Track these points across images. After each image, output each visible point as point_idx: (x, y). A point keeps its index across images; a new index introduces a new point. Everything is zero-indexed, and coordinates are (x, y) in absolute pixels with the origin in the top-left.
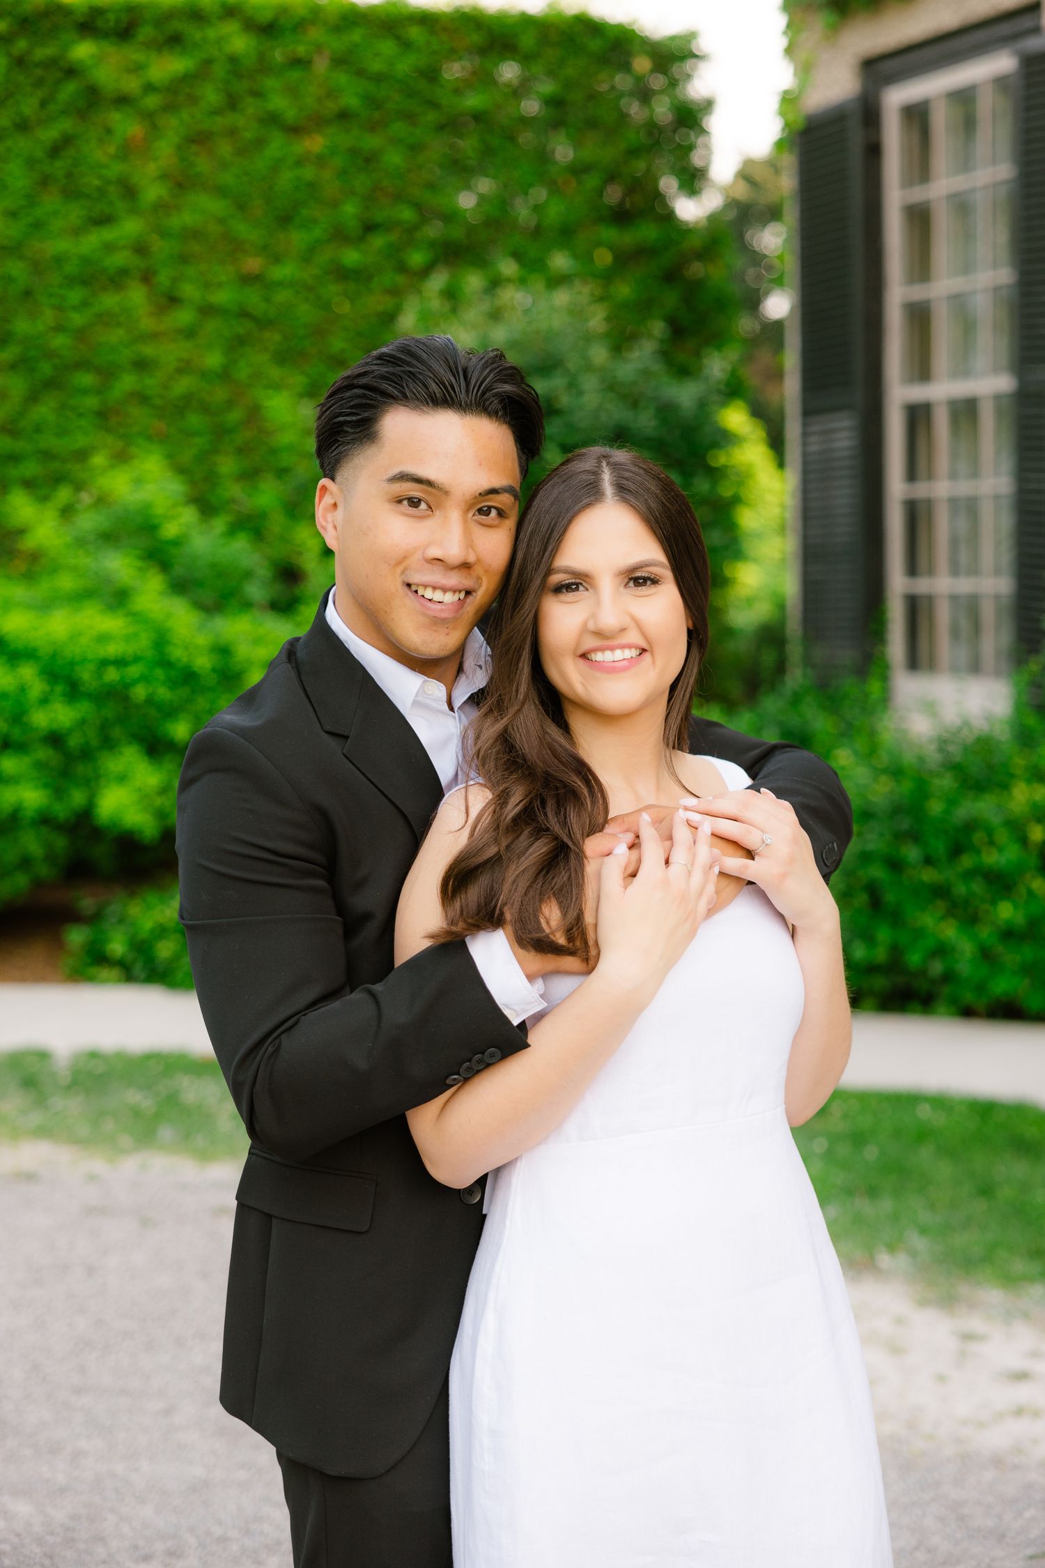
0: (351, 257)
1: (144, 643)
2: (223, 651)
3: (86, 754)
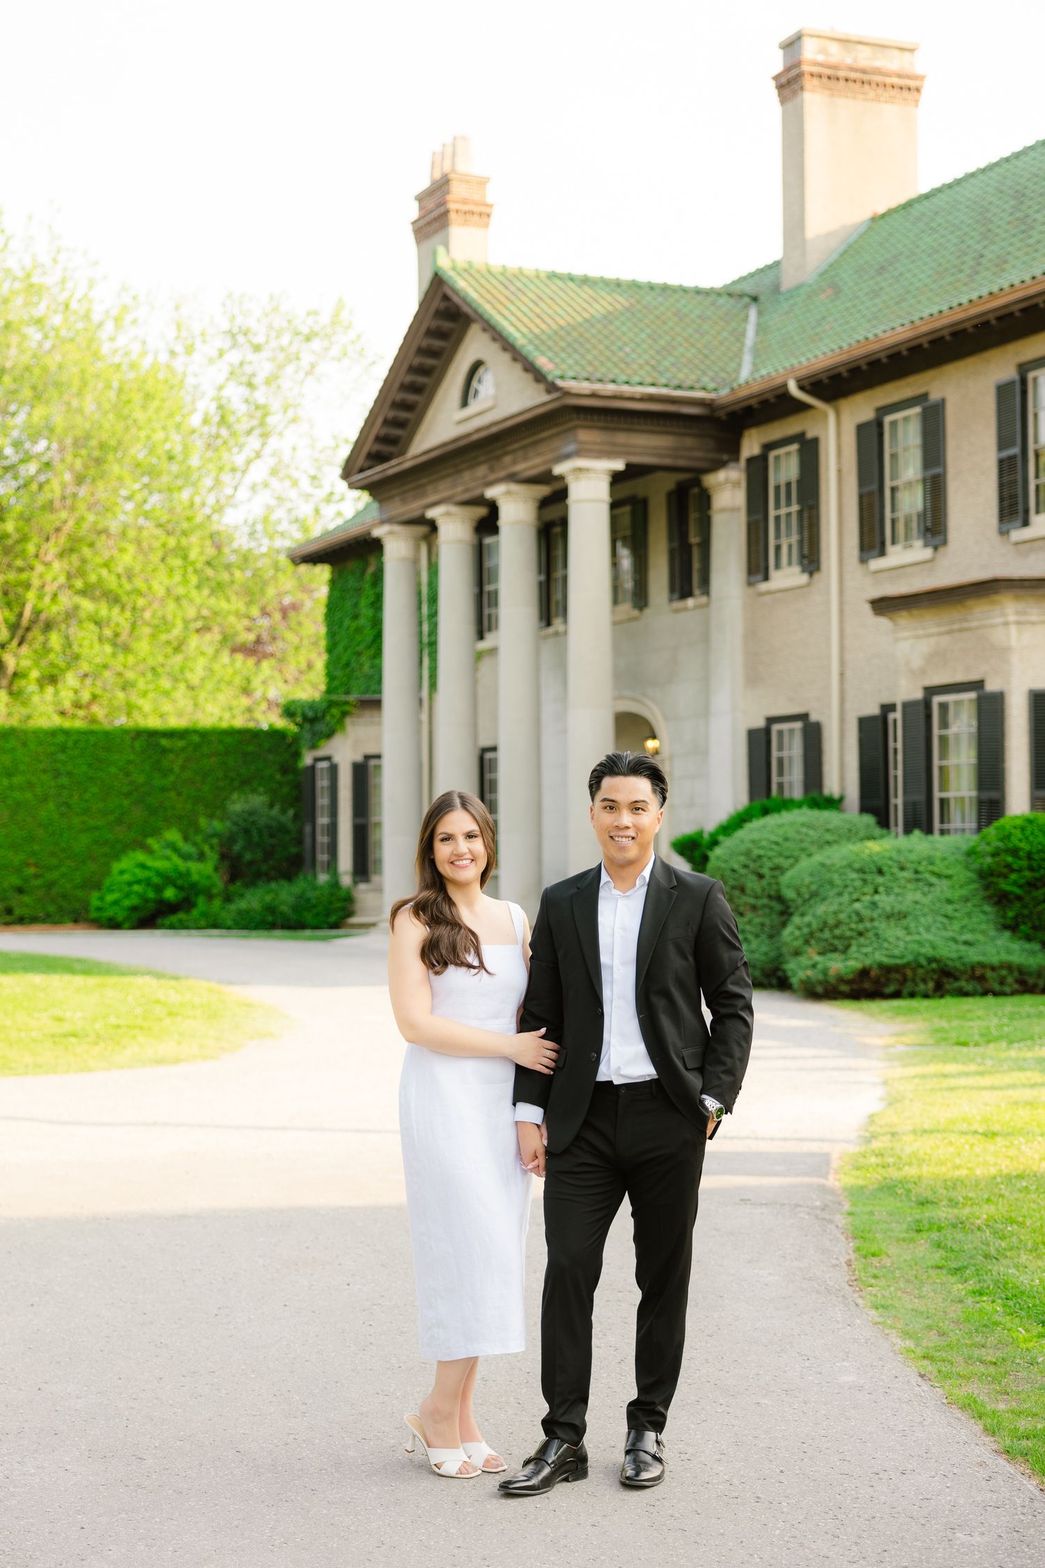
0: (220, 785)
1: (173, 867)
2: (189, 868)
3: (162, 887)
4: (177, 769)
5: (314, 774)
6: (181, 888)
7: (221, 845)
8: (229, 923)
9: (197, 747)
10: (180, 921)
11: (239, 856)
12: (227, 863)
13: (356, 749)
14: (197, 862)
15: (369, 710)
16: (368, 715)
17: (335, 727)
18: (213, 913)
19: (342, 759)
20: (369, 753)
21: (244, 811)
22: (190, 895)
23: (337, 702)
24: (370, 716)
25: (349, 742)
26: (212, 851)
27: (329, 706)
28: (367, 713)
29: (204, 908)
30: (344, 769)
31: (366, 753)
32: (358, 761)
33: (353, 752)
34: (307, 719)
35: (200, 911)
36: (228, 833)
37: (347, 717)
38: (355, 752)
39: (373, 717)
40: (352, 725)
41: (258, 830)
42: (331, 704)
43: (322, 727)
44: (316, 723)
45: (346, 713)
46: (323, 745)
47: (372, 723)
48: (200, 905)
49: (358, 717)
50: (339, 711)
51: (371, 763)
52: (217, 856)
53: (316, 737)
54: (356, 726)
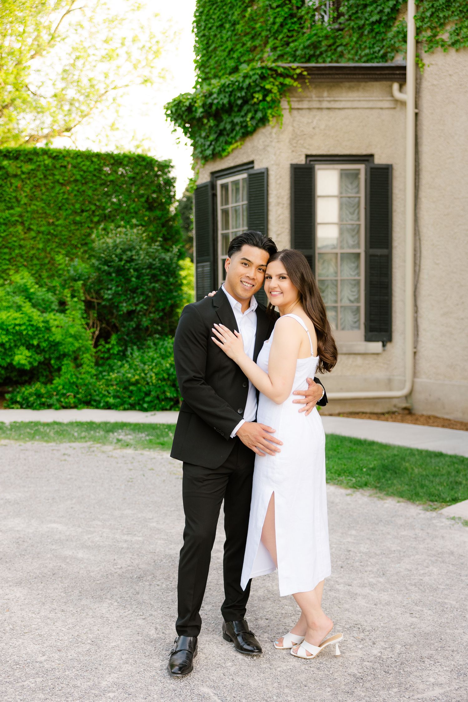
0: (78, 219)
1: (25, 320)
2: (47, 322)
3: (11, 348)
4: (24, 200)
5: (214, 195)
6: (38, 349)
7: (87, 291)
8: (111, 400)
9: (48, 171)
10: (39, 396)
11: (112, 307)
12: (94, 314)
13: (295, 147)
14: (58, 314)
15: (315, 88)
16: (314, 96)
17: (266, 113)
18: (85, 385)
19: (272, 162)
20: (314, 152)
21: (116, 246)
22: (50, 359)
23: (276, 71)
24: (317, 99)
25: (286, 136)
26: (76, 299)
27: (263, 77)
28: (313, 93)
29: (71, 376)
30: (278, 177)
31: (309, 153)
32: (299, 163)
33: (290, 151)
34: (209, 113)
35: (66, 383)
36: (94, 275)
37: (284, 99)
38: (293, 151)
39: (321, 99)
40: (290, 112)
41: (136, 270)
42: (266, 75)
43: (237, 120)
44: (225, 117)
45: (285, 91)
46: (233, 150)
47: (319, 109)
48: (65, 373)
49: (299, 99)
50: (277, 86)
51: (317, 167)
52: (82, 306)
53: (222, 139)
54: (295, 112)
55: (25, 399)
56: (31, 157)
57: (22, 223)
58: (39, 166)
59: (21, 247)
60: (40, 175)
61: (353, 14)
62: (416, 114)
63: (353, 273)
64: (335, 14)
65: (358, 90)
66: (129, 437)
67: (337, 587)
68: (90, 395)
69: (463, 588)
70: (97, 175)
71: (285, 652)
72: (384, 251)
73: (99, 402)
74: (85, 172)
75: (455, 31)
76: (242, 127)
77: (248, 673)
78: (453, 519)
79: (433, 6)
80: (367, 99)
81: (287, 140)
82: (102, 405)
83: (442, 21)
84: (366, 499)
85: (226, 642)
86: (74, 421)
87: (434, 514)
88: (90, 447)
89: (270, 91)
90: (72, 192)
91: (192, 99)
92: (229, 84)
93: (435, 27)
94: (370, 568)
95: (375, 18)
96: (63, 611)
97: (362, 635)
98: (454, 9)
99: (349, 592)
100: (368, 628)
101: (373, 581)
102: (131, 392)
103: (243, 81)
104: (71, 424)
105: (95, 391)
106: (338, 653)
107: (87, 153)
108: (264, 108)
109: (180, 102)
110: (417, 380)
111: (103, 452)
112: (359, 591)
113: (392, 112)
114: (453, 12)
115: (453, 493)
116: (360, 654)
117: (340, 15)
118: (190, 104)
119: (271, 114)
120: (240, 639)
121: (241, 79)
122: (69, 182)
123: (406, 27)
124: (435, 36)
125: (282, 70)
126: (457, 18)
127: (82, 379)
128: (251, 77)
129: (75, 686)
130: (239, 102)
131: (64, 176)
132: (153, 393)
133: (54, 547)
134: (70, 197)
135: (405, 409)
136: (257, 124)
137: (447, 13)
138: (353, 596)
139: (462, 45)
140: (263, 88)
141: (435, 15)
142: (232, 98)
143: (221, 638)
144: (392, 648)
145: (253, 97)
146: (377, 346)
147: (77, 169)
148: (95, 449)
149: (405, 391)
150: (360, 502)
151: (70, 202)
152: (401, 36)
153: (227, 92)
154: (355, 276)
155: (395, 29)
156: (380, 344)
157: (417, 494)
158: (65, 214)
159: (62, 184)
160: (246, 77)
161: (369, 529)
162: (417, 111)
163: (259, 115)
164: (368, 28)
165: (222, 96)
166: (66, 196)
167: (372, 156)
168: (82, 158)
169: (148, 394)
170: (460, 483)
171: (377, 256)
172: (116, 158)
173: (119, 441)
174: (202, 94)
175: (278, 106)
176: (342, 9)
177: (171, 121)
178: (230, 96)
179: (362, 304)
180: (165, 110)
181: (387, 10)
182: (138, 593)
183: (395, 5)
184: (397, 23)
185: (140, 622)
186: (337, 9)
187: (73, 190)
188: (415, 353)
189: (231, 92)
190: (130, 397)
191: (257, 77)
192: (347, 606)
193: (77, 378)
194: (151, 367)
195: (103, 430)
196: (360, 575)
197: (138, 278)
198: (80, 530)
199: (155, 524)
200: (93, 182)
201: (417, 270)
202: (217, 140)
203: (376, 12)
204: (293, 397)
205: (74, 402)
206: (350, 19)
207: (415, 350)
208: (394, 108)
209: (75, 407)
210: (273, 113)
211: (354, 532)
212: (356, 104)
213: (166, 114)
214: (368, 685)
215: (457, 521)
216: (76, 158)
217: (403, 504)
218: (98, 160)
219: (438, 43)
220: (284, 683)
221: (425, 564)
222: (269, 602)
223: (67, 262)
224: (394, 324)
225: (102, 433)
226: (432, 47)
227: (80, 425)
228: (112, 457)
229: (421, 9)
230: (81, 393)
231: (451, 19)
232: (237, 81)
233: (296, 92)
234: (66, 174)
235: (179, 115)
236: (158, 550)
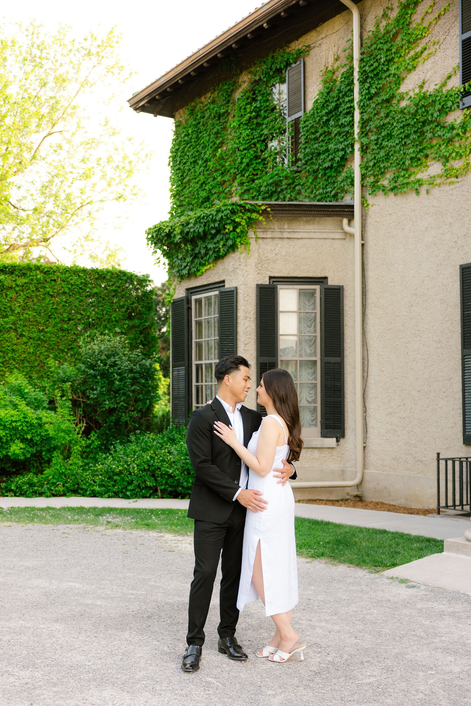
0: (65, 326)
1: (21, 417)
2: (40, 419)
3: (7, 442)
4: (18, 310)
5: (189, 309)
6: (30, 442)
7: (74, 390)
8: (97, 488)
9: (40, 284)
10: (32, 485)
11: (96, 405)
12: (80, 412)
13: (261, 270)
14: (49, 411)
15: (277, 221)
16: (276, 228)
17: (235, 241)
18: (72, 475)
19: (241, 283)
20: (276, 275)
21: (101, 352)
22: (41, 452)
23: (244, 207)
24: (279, 230)
25: (252, 261)
26: (64, 398)
27: (233, 212)
28: (276, 225)
29: (61, 467)
30: (246, 295)
31: (272, 275)
32: (263, 283)
33: (256, 273)
34: (186, 239)
35: (55, 473)
36: (81, 377)
37: (251, 230)
38: (258, 273)
39: (283, 230)
40: (256, 240)
41: (119, 374)
42: (236, 210)
43: (211, 246)
44: (200, 243)
45: (251, 223)
46: (206, 270)
47: (280, 238)
48: (55, 464)
49: (263, 230)
50: (245, 219)
51: (279, 287)
52: (69, 404)
53: (196, 261)
54: (260, 241)
55: (19, 487)
56: (25, 271)
57: (15, 330)
58: (32, 280)
59: (13, 350)
60: (32, 288)
61: (309, 160)
62: (363, 245)
63: (311, 378)
64: (294, 159)
65: (314, 223)
66: (117, 520)
67: (301, 622)
68: (78, 484)
69: (395, 622)
70: (83, 288)
71: (264, 659)
72: (337, 359)
73: (86, 491)
74: (72, 285)
75: (393, 179)
76: (214, 252)
77: (239, 670)
78: (392, 578)
79: (375, 158)
80: (322, 231)
81: (254, 264)
82: (88, 493)
83: (383, 170)
84: (322, 566)
85: (221, 654)
86: (66, 506)
87: (377, 575)
88: (85, 528)
89: (239, 224)
90: (60, 303)
91: (171, 227)
92: (204, 216)
93: (377, 175)
94: (325, 611)
95: (327, 164)
96: (96, 637)
97: (319, 650)
98: (392, 162)
99: (310, 625)
100: (323, 646)
101: (328, 618)
102: (115, 481)
103: (217, 215)
104: (64, 509)
105: (82, 481)
106: (302, 658)
107: (74, 269)
108: (234, 237)
109: (160, 229)
110: (366, 471)
111: (97, 531)
112: (317, 624)
113: (342, 242)
114: (391, 164)
115: (392, 560)
116: (318, 660)
117: (297, 160)
118: (169, 230)
119: (240, 242)
120: (231, 650)
121: (214, 213)
122: (58, 294)
123: (353, 173)
124: (377, 182)
125: (250, 207)
126: (395, 169)
127: (69, 469)
128: (223, 212)
129: (117, 678)
130: (213, 232)
131: (54, 289)
132: (135, 482)
133: (76, 598)
134: (58, 307)
135: (356, 496)
136: (228, 250)
137: (386, 165)
138: (314, 627)
139: (399, 190)
140: (233, 221)
141: (377, 165)
142: (206, 228)
143: (217, 652)
144: (341, 657)
145: (225, 228)
146: (331, 442)
147: (65, 283)
148: (89, 529)
149: (356, 481)
150: (318, 567)
151: (59, 311)
152: (349, 180)
153: (202, 223)
154: (312, 380)
155: (344, 174)
156: (335, 439)
157: (364, 561)
158: (53, 322)
159: (52, 296)
160: (218, 211)
161: (325, 585)
162: (363, 242)
163: (230, 243)
164: (321, 173)
165: (198, 226)
166: (55, 307)
167: (326, 278)
168: (70, 273)
169: (130, 483)
170: (399, 553)
171: (331, 363)
172: (100, 273)
173: (109, 522)
174: (180, 223)
175: (246, 236)
176: (300, 156)
177: (152, 244)
178: (205, 226)
179: (319, 405)
180: (146, 235)
181: (337, 159)
182: (150, 626)
183: (343, 156)
184: (345, 170)
185: (156, 643)
186: (296, 155)
187: (62, 301)
188: (364, 447)
189: (206, 223)
190: (114, 486)
191: (229, 212)
192: (308, 633)
193: (66, 469)
194: (133, 459)
195: (93, 514)
196: (318, 615)
197: (120, 380)
198: (94, 587)
199: (153, 583)
200: (80, 294)
201: (366, 377)
202: (192, 262)
203: (328, 159)
204: (273, 473)
205: (63, 490)
206: (306, 163)
207: (365, 445)
208: (345, 239)
209: (64, 495)
210: (242, 242)
211: (313, 588)
212: (312, 235)
213: (147, 238)
214: (324, 676)
215: (395, 580)
216: (65, 274)
217: (352, 569)
218: (85, 275)
219: (379, 188)
220: (265, 675)
221: (368, 608)
222: (250, 631)
223: (57, 365)
224: (346, 422)
225: (92, 516)
226: (374, 191)
227: (71, 509)
228: (105, 535)
229: (365, 160)
230: (69, 482)
231: (390, 169)
232: (210, 215)
233: (261, 224)
234: (56, 287)
235: (159, 239)
236: (159, 600)
